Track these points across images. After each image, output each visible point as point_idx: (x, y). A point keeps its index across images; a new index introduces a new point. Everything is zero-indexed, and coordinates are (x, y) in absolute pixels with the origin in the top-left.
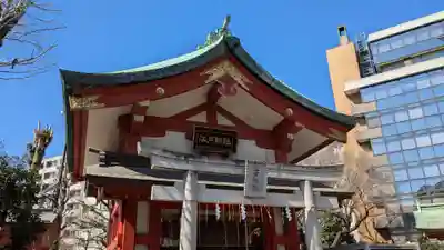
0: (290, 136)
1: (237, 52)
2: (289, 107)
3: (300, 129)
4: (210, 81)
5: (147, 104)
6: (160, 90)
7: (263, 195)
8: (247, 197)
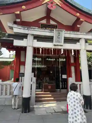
0: (78, 26)
2: (78, 12)
3: (82, 22)
4: (44, 3)
5: (18, 12)
6: (24, 7)
7: (61, 44)
8: (55, 45)
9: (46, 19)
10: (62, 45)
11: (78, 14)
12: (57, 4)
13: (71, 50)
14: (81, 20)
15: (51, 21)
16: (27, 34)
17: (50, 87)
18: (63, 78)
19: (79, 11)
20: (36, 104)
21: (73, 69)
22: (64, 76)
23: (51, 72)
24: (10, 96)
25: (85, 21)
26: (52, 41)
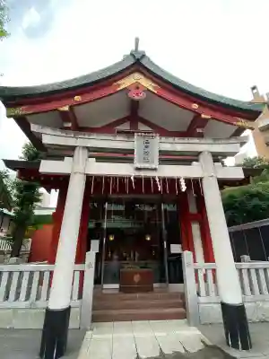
1: (144, 62)
2: (195, 102)
3: (206, 120)
4: (121, 88)
5: (66, 108)
6: (77, 98)
7: (154, 166)
8: (138, 169)
9: (129, 123)
10: (155, 169)
11: (195, 106)
12: (149, 90)
13: (179, 179)
14: (203, 116)
15: (140, 124)
16: (75, 147)
17: (137, 278)
18: (172, 252)
19: (200, 101)
20: (92, 330)
21: (196, 229)
22: (175, 249)
23: (149, 239)
24: (27, 302)
25: (213, 118)
26: (131, 161)
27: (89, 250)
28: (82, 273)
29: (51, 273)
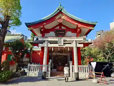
2: (77, 22)
4: (56, 19)
7: (62, 45)
8: (59, 45)
14: (79, 26)
26: (57, 43)
27: (49, 62)
28: (48, 67)
29: (42, 67)
